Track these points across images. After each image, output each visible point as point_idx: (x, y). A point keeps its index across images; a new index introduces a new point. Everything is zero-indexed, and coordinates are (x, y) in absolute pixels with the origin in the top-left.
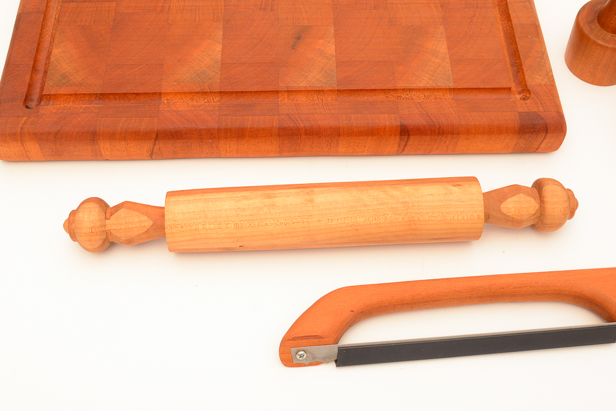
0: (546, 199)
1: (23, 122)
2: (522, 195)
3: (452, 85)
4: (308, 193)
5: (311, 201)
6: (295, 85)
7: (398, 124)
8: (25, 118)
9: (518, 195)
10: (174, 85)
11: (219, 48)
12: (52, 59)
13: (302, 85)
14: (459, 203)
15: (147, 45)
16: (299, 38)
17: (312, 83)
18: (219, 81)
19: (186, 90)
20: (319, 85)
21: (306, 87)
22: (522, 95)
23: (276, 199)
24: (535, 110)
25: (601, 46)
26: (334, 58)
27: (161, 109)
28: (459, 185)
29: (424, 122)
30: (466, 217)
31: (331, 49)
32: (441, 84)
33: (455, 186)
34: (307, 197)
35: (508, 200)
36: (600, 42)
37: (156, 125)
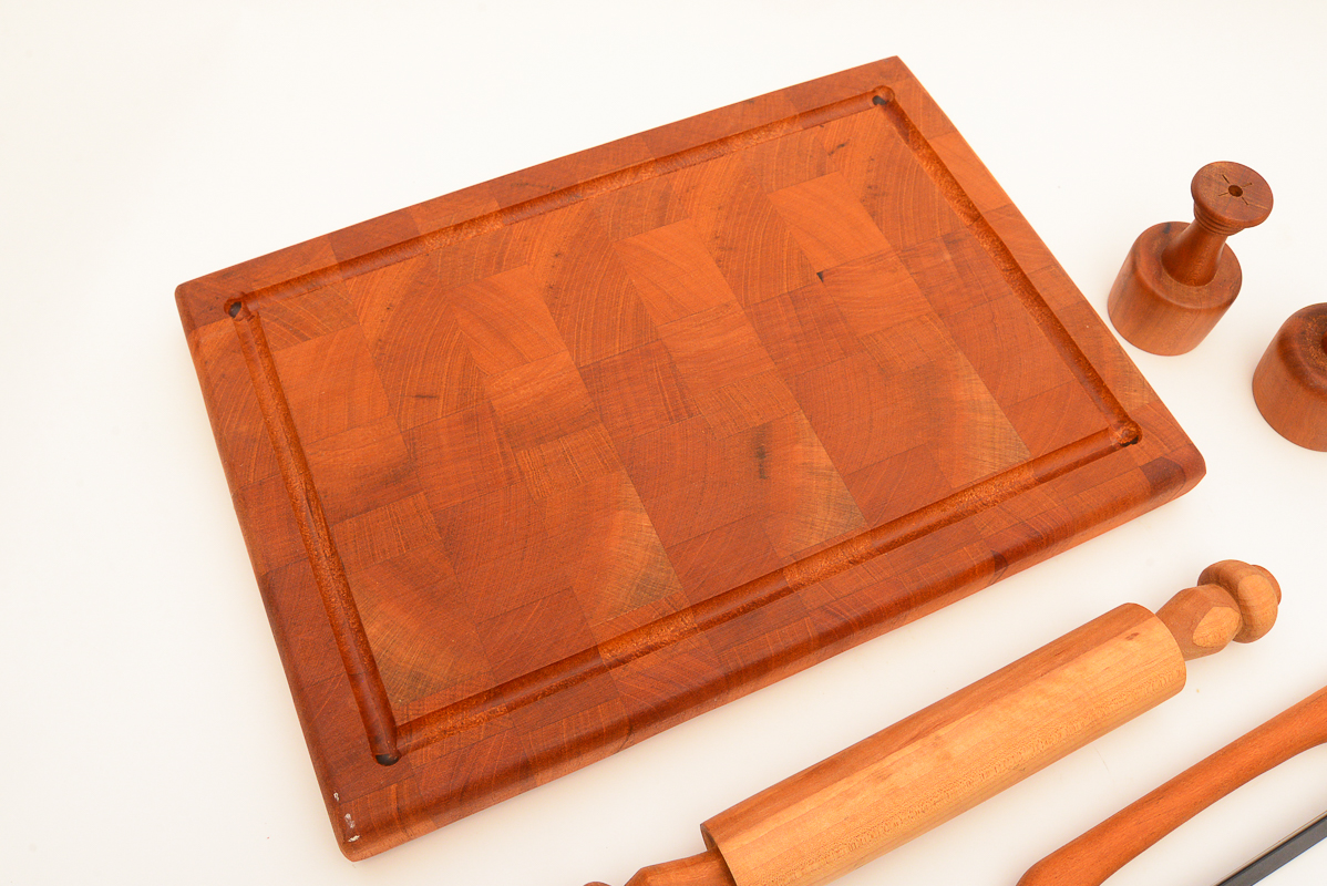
0: (1250, 604)
1: (394, 796)
2: (1215, 609)
3: (1028, 456)
4: (935, 745)
5: (947, 757)
6: (803, 547)
7: (990, 556)
8: (393, 787)
9: (1210, 612)
10: (611, 622)
11: (645, 521)
12: (374, 647)
13: (813, 542)
14: (1150, 666)
15: (522, 559)
16: (761, 455)
17: (828, 533)
18: (679, 586)
19: (636, 624)
20: (840, 533)
21: (821, 544)
22: (1121, 430)
23: (893, 778)
24: (1159, 454)
25: (1191, 311)
26: (835, 472)
27: (615, 678)
28: (1136, 634)
29: (1026, 539)
30: (1163, 682)
31: (822, 458)
32: (1014, 460)
33: (1129, 638)
34: (937, 753)
35: (1201, 624)
36: (1188, 306)
37: (624, 713)
